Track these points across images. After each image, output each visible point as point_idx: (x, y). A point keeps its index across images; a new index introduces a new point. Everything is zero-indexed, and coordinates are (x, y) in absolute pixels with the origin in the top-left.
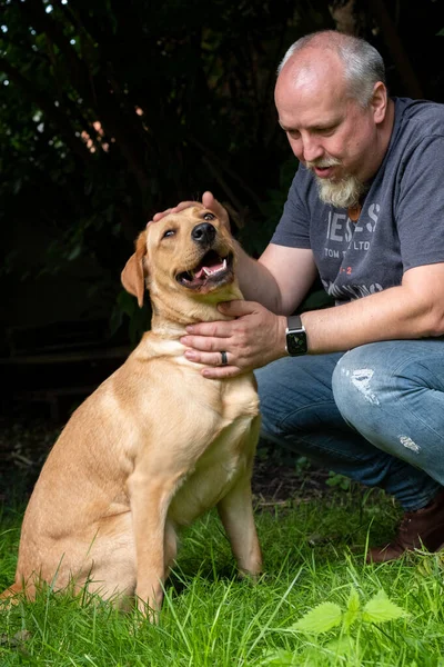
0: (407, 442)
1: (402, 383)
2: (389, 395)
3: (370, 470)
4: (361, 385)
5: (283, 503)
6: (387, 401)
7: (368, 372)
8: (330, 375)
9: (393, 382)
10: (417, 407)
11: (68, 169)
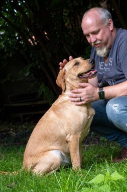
3: (112, 136)
5: (87, 146)
11: (25, 50)
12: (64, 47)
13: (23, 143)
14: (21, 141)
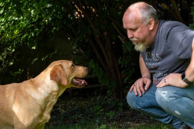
0: (177, 112)
1: (176, 95)
2: (172, 99)
3: (166, 119)
4: (164, 96)
6: (171, 100)
7: (166, 92)
8: (155, 92)
9: (173, 95)
10: (180, 102)
11: (72, 24)
12: (112, 23)
13: (72, 121)
14: (70, 119)
